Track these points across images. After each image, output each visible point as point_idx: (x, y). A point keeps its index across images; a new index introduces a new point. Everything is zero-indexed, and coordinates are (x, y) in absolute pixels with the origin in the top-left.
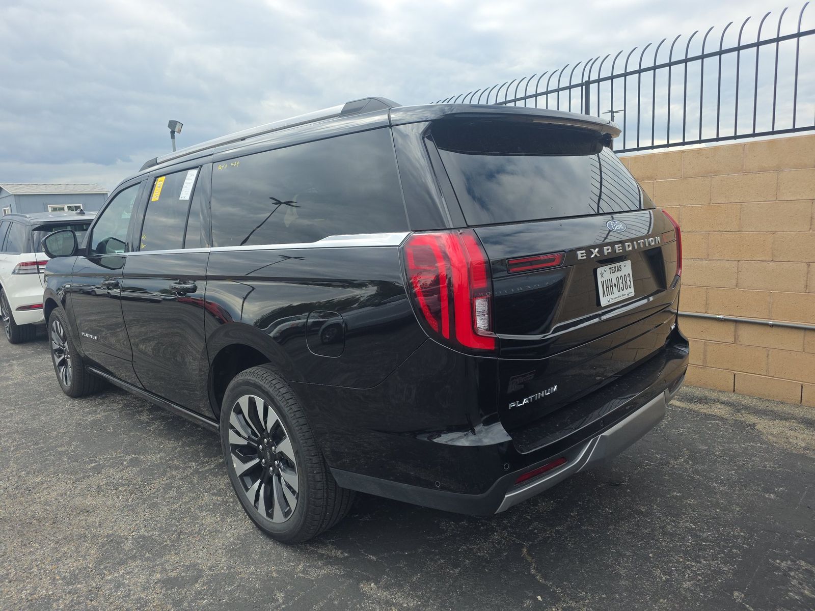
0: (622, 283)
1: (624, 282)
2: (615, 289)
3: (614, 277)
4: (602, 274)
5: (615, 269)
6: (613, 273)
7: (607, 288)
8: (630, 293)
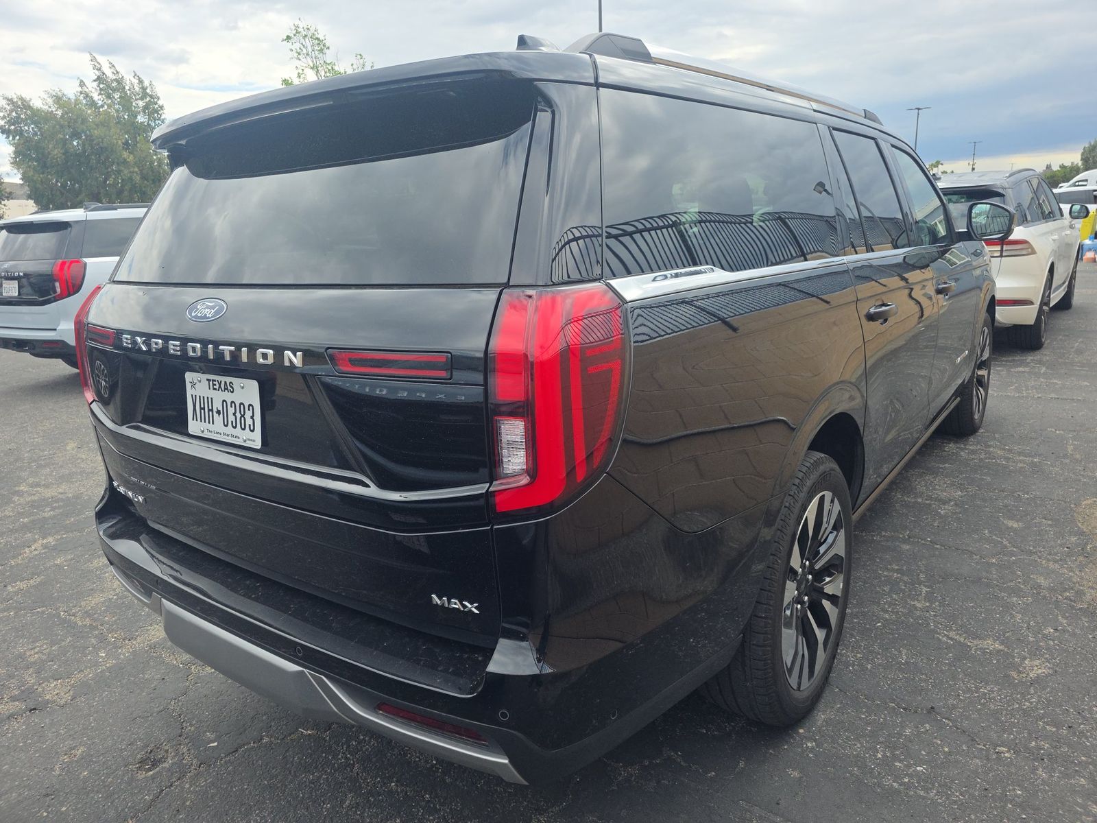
0: (234, 414)
1: (238, 415)
2: (218, 419)
3: (218, 397)
4: (193, 384)
5: (220, 385)
6: (215, 389)
7: (201, 409)
8: (249, 440)
